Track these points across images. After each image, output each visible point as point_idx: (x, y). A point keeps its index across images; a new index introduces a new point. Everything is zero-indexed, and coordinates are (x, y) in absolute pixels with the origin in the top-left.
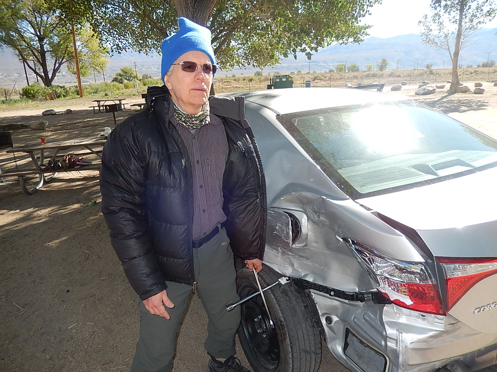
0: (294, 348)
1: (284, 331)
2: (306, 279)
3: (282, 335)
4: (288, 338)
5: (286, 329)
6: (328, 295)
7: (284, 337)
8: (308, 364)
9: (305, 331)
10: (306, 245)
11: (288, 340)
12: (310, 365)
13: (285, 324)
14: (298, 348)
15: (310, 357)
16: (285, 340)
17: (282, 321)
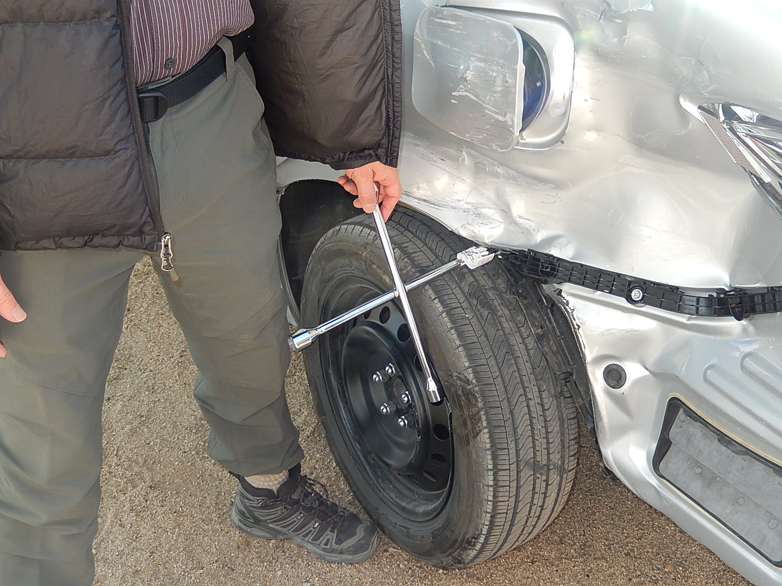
0: (503, 457)
1: (474, 410)
2: (551, 253)
3: (468, 420)
4: (485, 431)
5: (480, 405)
6: (622, 301)
7: (473, 428)
8: (538, 500)
9: (536, 410)
10: (559, 140)
11: (485, 436)
12: (544, 502)
13: (477, 389)
14: (513, 459)
15: (547, 481)
16: (475, 437)
17: (468, 382)
